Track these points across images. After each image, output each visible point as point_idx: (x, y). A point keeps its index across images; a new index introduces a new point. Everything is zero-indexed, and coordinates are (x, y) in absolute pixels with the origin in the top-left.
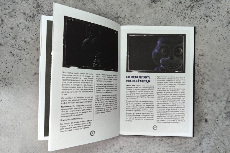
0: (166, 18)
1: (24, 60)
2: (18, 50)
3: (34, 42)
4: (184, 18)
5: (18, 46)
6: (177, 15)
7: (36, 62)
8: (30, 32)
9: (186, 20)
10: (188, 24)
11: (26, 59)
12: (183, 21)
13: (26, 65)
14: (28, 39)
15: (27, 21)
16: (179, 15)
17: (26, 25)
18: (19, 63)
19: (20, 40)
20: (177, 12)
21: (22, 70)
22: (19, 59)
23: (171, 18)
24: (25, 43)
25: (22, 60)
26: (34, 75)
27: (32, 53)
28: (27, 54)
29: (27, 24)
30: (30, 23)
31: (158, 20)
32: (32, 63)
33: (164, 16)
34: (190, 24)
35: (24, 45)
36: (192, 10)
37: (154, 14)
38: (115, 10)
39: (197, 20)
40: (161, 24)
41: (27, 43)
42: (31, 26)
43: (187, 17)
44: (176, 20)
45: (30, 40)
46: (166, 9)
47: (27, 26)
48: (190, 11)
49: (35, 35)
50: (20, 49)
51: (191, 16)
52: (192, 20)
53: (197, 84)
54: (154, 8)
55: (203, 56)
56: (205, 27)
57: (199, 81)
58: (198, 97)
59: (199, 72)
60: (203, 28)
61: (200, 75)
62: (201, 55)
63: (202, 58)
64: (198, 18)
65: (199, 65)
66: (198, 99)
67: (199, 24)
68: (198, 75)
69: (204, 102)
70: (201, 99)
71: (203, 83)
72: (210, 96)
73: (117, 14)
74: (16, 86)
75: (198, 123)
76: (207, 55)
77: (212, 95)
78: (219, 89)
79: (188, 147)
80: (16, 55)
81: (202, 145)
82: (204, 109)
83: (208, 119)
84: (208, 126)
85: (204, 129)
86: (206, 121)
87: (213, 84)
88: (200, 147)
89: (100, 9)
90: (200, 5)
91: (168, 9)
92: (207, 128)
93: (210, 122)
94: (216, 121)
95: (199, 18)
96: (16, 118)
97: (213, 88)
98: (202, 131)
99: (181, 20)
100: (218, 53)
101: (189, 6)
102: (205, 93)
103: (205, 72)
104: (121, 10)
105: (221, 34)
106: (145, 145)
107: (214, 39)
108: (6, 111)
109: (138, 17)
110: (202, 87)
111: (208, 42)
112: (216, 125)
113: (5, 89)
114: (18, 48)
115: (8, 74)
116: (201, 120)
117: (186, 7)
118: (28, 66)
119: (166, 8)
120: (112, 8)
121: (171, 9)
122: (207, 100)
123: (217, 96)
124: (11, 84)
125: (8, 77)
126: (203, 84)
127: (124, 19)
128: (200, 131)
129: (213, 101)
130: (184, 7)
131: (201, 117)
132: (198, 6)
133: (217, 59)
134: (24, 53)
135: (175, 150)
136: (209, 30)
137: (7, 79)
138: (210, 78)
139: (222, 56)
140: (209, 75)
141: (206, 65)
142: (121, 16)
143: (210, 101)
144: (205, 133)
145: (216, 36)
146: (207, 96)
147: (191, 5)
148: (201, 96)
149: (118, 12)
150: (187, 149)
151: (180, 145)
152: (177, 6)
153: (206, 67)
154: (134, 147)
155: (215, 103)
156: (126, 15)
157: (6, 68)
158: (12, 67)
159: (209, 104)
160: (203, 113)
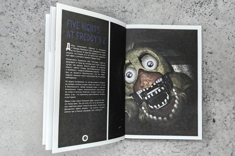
0: (174, 14)
1: (25, 52)
2: (20, 41)
3: (37, 34)
4: (193, 14)
5: (19, 38)
6: (186, 11)
7: (38, 55)
8: (33, 23)
9: (195, 16)
10: (197, 20)
11: (28, 51)
12: (192, 17)
13: (27, 58)
14: (31, 31)
15: (29, 11)
16: (188, 11)
17: (28, 16)
18: (20, 55)
19: (22, 31)
20: (186, 8)
21: (22, 62)
22: (20, 51)
23: (180, 14)
24: (27, 35)
25: (23, 52)
26: (35, 68)
27: (34, 46)
28: (29, 46)
29: (30, 15)
30: (33, 14)
31: (167, 15)
32: (33, 55)
33: (172, 12)
34: (199, 21)
35: (26, 37)
36: (202, 6)
37: (162, 9)
38: (122, 4)
39: (207, 17)
40: (169, 20)
41: (29, 35)
42: (34, 17)
43: (196, 14)
44: (184, 16)
45: (33, 31)
46: (175, 5)
47: (30, 17)
48: (199, 7)
49: (38, 27)
50: (21, 41)
51: (200, 12)
52: (201, 16)
53: (205, 82)
54: (163, 3)
55: (212, 54)
56: (214, 24)
57: (207, 79)
58: (206, 96)
59: (208, 70)
60: (212, 25)
61: (209, 73)
62: (210, 53)
63: (211, 56)
64: (207, 15)
65: (207, 63)
66: (206, 98)
67: (208, 21)
68: (206, 73)
69: (212, 101)
70: (210, 98)
71: (211, 81)
72: (219, 96)
73: (124, 8)
74: (15, 80)
75: (206, 123)
76: (216, 53)
77: (220, 94)
78: (228, 88)
79: (195, 148)
80: (17, 47)
81: (209, 147)
82: (212, 108)
83: (216, 119)
84: (215, 126)
85: (212, 129)
86: (214, 121)
87: (222, 83)
88: (207, 148)
89: (107, 2)
90: (209, 2)
91: (177, 4)
92: (215, 128)
93: (217, 122)
94: (224, 121)
95: (209, 15)
96: (14, 112)
97: (222, 87)
98: (209, 131)
99: (190, 17)
100: (227, 51)
101: (199, 3)
102: (214, 92)
103: (213, 71)
104: (129, 3)
105: (231, 32)
106: (149, 145)
107: (223, 37)
108: (4, 105)
109: (146, 12)
110: (210, 86)
111: (217, 39)
112: (224, 126)
113: (4, 82)
114: (20, 39)
115: (8, 66)
116: (209, 120)
117: (195, 3)
118: (29, 59)
119: (174, 3)
120: (120, 2)
121: (180, 4)
122: (215, 99)
123: (226, 95)
124: (10, 77)
125: (8, 70)
126: (212, 83)
127: (131, 13)
128: (208, 131)
129: (221, 101)
130: (193, 3)
131: (209, 117)
132: (208, 3)
133: (226, 58)
134: (26, 45)
135: (181, 150)
136: (218, 27)
137: (6, 72)
138: (219, 77)
139: (231, 54)
140: (218, 73)
141: (215, 63)
142: (128, 10)
143: (218, 101)
144: (212, 134)
145: (226, 33)
146: (215, 95)
147: (200, 2)
148: (209, 95)
149: (125, 6)
150: (194, 150)
151: (186, 145)
152: (186, 2)
153: (215, 66)
154: (138, 146)
155: (223, 102)
156: (134, 9)
157: (6, 59)
158: (13, 59)
159: (217, 104)
160: (211, 113)
